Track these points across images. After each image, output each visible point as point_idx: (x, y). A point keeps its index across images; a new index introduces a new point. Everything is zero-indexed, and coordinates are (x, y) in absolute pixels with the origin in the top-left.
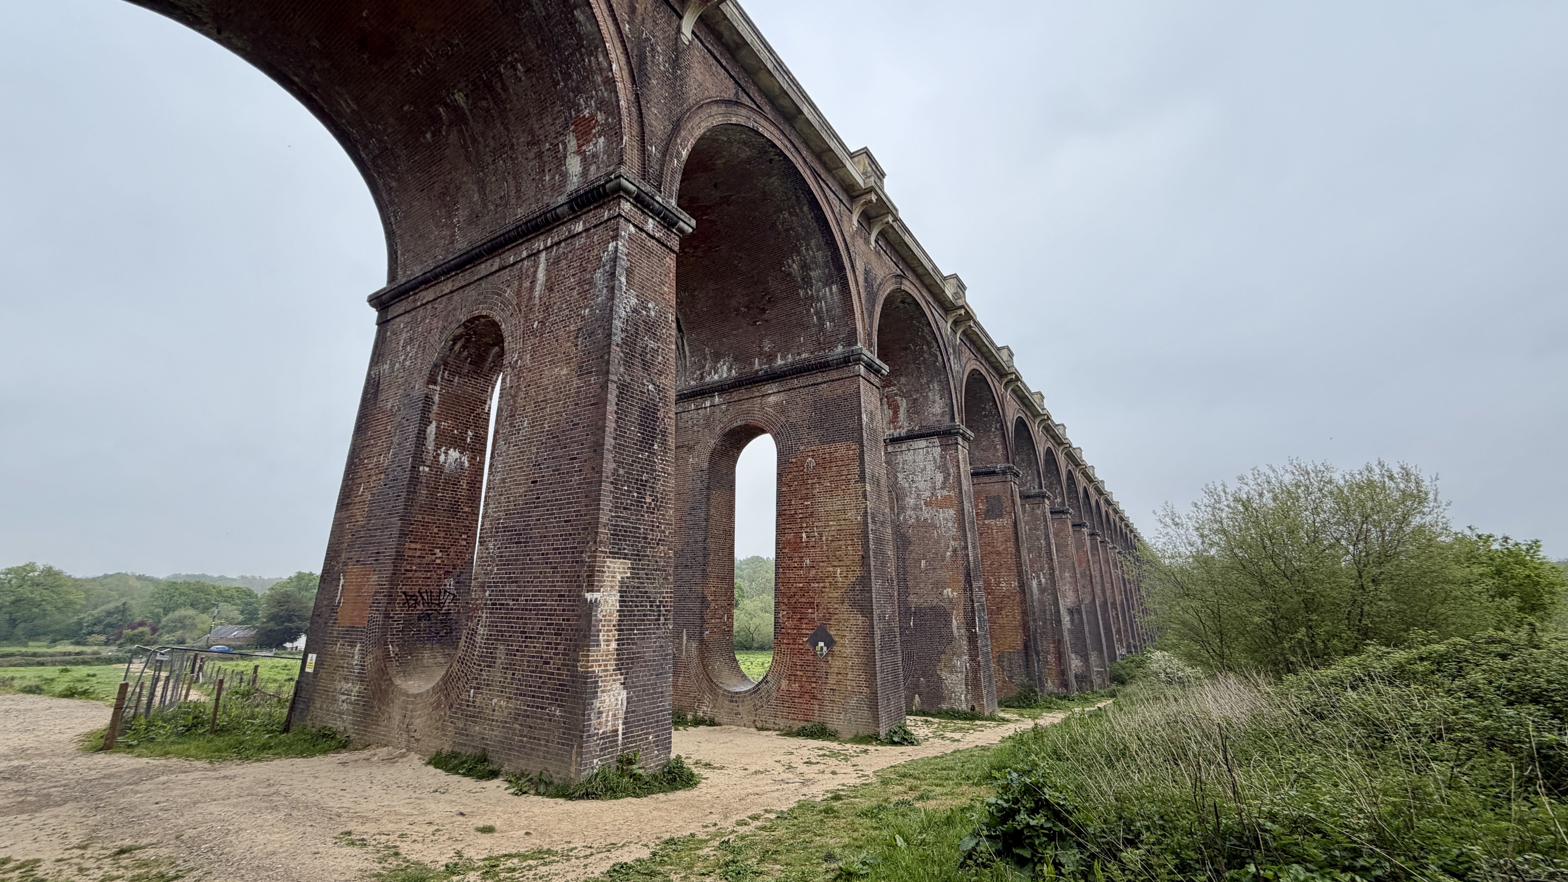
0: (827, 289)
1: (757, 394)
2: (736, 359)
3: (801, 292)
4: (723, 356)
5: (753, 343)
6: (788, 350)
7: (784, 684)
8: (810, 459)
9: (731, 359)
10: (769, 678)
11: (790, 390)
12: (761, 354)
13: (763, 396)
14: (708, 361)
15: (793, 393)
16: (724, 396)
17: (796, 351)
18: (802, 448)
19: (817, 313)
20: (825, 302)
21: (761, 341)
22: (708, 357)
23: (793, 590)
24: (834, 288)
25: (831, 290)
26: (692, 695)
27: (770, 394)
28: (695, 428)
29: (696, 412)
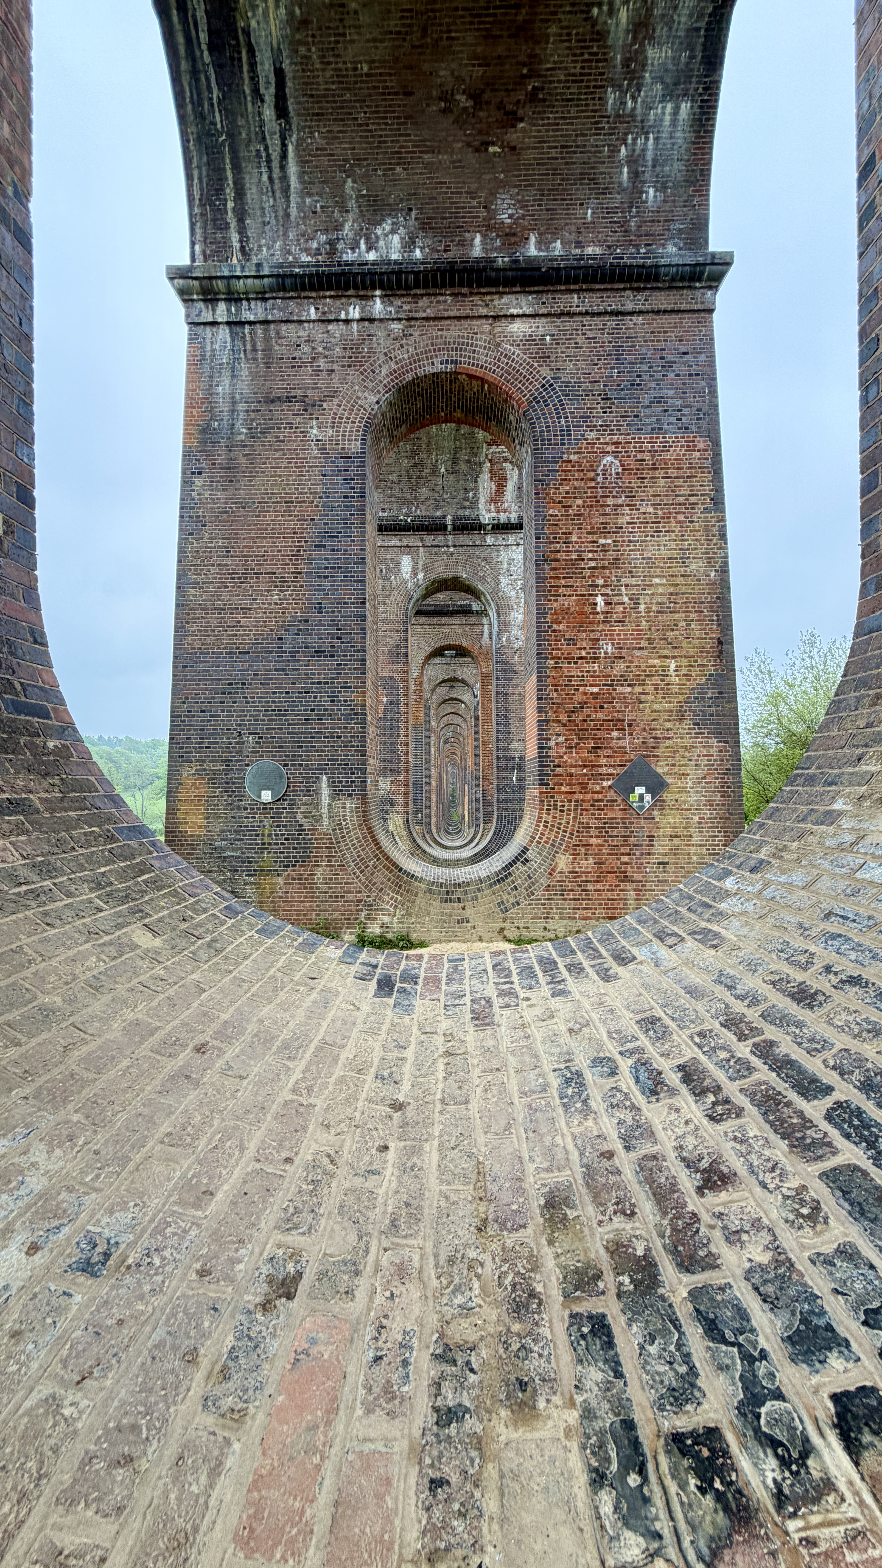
0: (669, 107)
1: (484, 311)
2: (425, 226)
3: (611, 97)
4: (392, 210)
5: (472, 194)
6: (555, 233)
7: (563, 862)
8: (609, 458)
9: (412, 222)
10: (530, 854)
11: (562, 314)
12: (489, 228)
13: (496, 318)
14: (350, 216)
15: (569, 324)
16: (398, 302)
17: (573, 237)
18: (592, 435)
19: (633, 161)
20: (656, 139)
21: (493, 194)
22: (352, 204)
23: (578, 698)
24: (685, 107)
25: (676, 111)
26: (350, 897)
27: (513, 316)
28: (322, 362)
29: (320, 327)
